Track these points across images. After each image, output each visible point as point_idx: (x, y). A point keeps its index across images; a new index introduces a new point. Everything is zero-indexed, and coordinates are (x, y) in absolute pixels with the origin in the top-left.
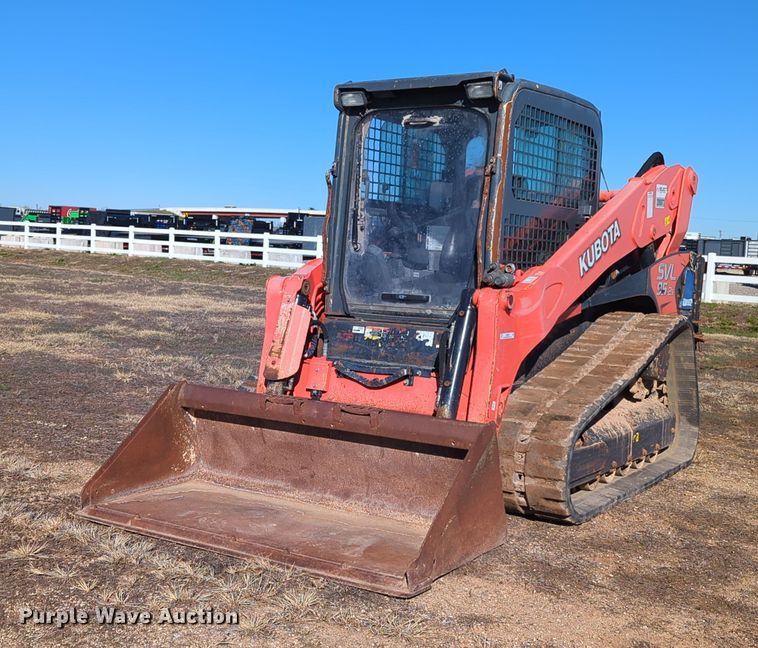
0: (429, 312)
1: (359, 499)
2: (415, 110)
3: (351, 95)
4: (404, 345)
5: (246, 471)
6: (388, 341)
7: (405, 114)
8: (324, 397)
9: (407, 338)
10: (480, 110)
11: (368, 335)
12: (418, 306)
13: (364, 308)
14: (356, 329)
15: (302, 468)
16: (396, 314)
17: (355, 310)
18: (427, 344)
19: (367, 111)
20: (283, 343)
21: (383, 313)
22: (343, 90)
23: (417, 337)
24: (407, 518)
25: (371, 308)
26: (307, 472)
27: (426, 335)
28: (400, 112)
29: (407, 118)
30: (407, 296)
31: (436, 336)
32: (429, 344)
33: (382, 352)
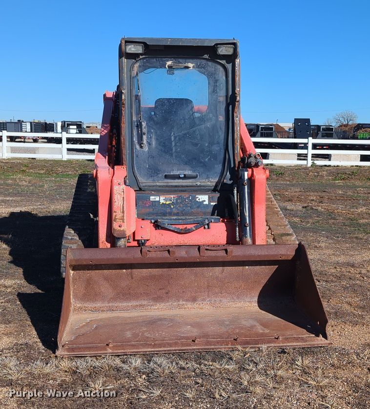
0: (199, 184)
1: (204, 300)
2: (174, 58)
3: (133, 46)
4: (189, 205)
5: (114, 299)
6: (177, 203)
7: (168, 61)
8: (147, 244)
9: (191, 200)
10: (221, 61)
11: (162, 201)
12: (191, 180)
13: (152, 184)
14: (152, 198)
15: (160, 289)
16: (176, 186)
17: (146, 186)
18: (205, 203)
19: (141, 57)
20: (123, 212)
21: (167, 186)
22: (128, 42)
23: (197, 200)
24: (239, 305)
25: (158, 184)
26: (164, 291)
27: (204, 198)
28: (163, 59)
29: (169, 63)
30: (185, 175)
31: (209, 198)
32: (206, 203)
33: (175, 211)
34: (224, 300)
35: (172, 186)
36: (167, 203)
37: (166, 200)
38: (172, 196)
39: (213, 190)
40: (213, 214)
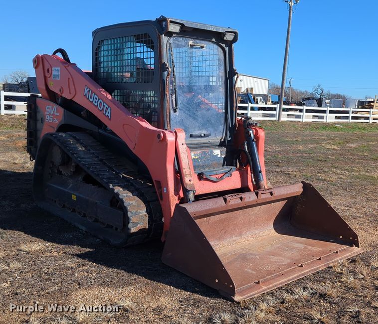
0: (210, 141)
2: (194, 39)
4: (209, 158)
6: (202, 157)
7: (190, 40)
9: (210, 155)
10: (222, 45)
11: (193, 156)
12: (208, 138)
20: (189, 169)
21: (191, 144)
23: (214, 154)
27: (217, 152)
28: (187, 39)
29: (191, 42)
30: (204, 134)
31: (221, 152)
32: (219, 156)
33: (201, 164)
34: (257, 232)
35: (195, 144)
36: (196, 157)
37: (195, 155)
38: (199, 152)
39: (218, 146)
40: (223, 165)
